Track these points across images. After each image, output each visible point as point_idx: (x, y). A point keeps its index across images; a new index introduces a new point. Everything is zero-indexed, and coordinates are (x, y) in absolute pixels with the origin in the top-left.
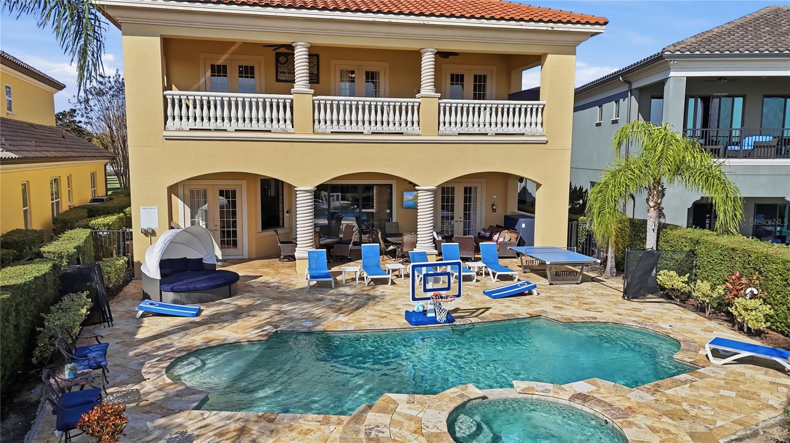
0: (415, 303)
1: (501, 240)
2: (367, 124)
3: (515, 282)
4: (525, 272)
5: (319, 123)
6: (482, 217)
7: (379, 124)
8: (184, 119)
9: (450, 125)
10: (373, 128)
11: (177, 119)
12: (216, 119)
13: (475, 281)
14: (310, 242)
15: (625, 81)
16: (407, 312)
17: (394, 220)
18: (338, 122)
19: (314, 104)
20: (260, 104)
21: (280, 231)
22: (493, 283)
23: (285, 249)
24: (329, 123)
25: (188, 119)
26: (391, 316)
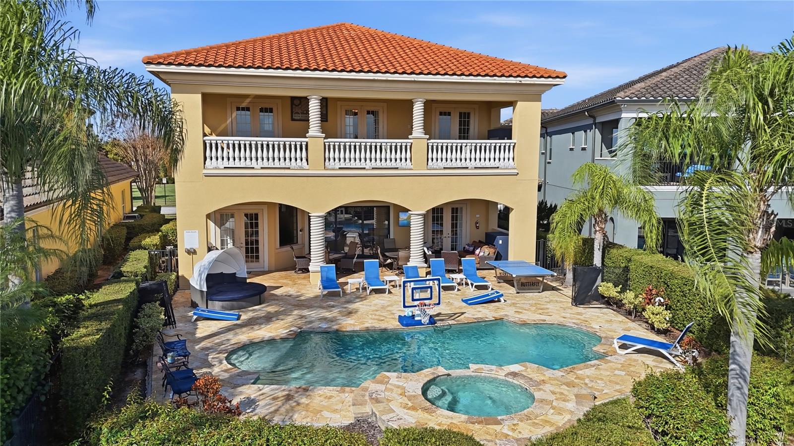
0: (406, 309)
1: (481, 254)
2: (368, 161)
3: (489, 291)
4: (499, 282)
5: (329, 160)
6: (467, 234)
7: (378, 161)
8: (220, 159)
9: (437, 160)
10: (374, 164)
11: (214, 159)
12: (246, 159)
13: (456, 290)
14: (322, 258)
15: (590, 116)
16: (400, 316)
17: (392, 237)
18: (345, 160)
19: (325, 145)
20: (282, 146)
21: (295, 247)
22: (471, 292)
23: (300, 263)
24: (337, 160)
25: (223, 159)
26: (387, 320)
